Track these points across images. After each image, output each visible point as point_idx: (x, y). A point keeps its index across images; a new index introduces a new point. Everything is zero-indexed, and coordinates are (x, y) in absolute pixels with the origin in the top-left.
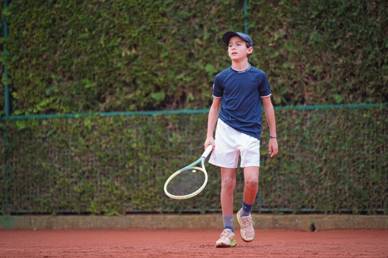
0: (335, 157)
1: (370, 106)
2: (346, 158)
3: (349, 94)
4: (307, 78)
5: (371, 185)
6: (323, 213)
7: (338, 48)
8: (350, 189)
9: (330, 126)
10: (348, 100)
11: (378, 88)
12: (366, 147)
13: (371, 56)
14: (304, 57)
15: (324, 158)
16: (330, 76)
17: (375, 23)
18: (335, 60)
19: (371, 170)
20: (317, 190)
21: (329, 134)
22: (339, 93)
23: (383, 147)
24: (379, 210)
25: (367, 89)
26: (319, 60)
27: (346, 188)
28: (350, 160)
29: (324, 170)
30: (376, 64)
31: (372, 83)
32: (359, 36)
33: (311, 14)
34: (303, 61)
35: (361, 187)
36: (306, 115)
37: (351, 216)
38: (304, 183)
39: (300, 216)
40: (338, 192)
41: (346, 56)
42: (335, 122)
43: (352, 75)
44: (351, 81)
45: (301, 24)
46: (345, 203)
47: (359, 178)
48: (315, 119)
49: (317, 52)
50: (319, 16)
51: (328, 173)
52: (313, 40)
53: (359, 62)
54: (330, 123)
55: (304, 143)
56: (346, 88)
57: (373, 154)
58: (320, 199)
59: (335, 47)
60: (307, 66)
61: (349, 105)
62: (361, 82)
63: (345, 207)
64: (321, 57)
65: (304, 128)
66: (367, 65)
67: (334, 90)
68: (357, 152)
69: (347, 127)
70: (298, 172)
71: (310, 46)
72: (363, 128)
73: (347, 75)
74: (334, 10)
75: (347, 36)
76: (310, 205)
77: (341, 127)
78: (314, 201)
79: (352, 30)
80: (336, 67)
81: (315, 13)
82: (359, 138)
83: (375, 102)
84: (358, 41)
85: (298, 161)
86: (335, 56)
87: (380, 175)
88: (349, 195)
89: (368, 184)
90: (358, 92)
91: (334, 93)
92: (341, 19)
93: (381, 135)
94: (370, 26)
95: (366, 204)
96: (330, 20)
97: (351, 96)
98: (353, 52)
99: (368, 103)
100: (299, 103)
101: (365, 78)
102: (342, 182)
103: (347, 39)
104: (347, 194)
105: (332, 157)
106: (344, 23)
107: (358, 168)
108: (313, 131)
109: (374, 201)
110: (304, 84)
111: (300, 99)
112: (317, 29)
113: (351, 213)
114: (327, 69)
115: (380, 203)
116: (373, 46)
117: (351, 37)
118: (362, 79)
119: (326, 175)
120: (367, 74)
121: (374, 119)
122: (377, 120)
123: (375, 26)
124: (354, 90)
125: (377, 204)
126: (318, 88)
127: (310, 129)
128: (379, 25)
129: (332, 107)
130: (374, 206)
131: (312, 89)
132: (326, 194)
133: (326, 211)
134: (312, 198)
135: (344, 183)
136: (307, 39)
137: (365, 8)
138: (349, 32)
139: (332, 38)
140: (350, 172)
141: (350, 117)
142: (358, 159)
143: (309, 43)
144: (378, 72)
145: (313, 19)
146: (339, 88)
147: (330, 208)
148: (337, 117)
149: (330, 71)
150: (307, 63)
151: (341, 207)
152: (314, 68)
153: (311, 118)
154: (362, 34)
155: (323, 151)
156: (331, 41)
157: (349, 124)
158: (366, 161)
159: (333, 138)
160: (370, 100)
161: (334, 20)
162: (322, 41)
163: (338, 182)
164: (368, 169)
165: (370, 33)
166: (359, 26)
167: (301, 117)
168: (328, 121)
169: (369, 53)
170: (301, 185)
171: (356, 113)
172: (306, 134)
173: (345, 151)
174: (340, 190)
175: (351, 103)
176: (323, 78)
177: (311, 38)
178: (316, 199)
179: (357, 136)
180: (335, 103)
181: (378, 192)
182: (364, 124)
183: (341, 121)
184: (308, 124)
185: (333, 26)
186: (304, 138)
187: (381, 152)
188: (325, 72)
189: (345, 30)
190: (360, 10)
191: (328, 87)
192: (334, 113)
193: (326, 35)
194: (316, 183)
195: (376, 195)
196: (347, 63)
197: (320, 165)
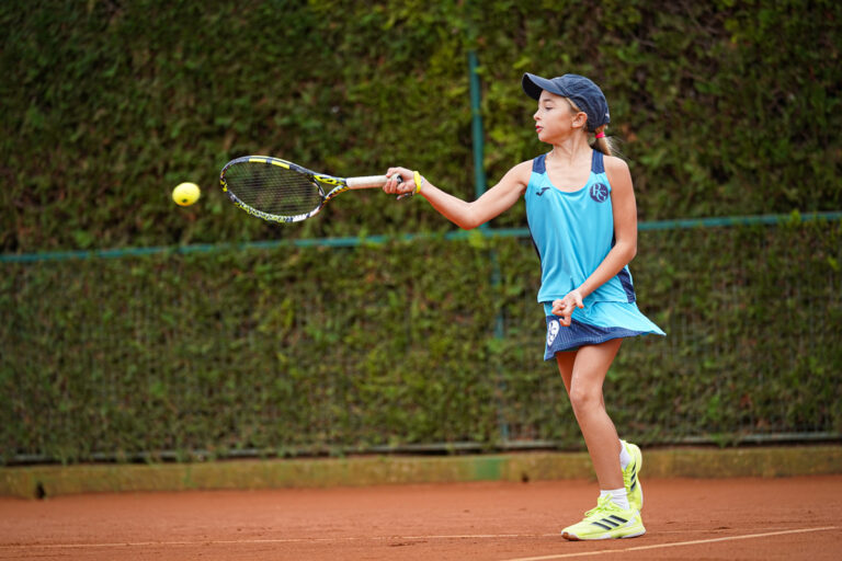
0: (80, 352)
1: (145, 253)
2: (101, 356)
3: (103, 230)
4: (22, 200)
5: (150, 405)
6: (58, 462)
7: (80, 140)
8: (110, 415)
9: (69, 293)
10: (101, 242)
11: (160, 217)
12: (139, 333)
13: (144, 156)
14: (13, 160)
15: (58, 355)
16: (66, 195)
17: (148, 91)
18: (73, 163)
19: (151, 378)
20: (47, 417)
21: (66, 309)
22: (85, 228)
23: (171, 332)
24: (168, 454)
25: (138, 219)
26: (43, 164)
27: (103, 412)
28: (110, 358)
29: (60, 378)
30: (154, 171)
31: (147, 208)
32: (118, 117)
33: (25, 75)
34: (13, 166)
35: (132, 411)
36: (21, 272)
37: (114, 469)
38: (22, 405)
39: (14, 471)
40: (88, 422)
41: (96, 154)
42: (77, 286)
43: (109, 192)
44: (105, 203)
45: (7, 95)
46: (100, 443)
47: (128, 393)
48: (39, 280)
49: (39, 149)
50: (40, 78)
51: (68, 385)
52: (30, 125)
53: (120, 167)
54: (68, 287)
55: (19, 328)
56: (96, 218)
57: (153, 345)
58: (53, 437)
59: (74, 138)
60: (21, 176)
61: (104, 252)
62: (126, 207)
63: (102, 450)
64: (47, 159)
65: (19, 298)
66: (136, 172)
67: (74, 222)
68: (122, 343)
69: (102, 294)
70: (10, 383)
71: (25, 136)
72: (133, 294)
73: (99, 192)
74: (69, 67)
75: (96, 117)
76: (33, 448)
77: (90, 294)
78: (41, 440)
79: (105, 105)
80: (77, 177)
81: (33, 73)
82: (124, 316)
83: (154, 244)
84: (119, 126)
85: (8, 364)
86: (75, 156)
87: (168, 386)
88: (110, 427)
89: (144, 403)
90: (122, 226)
91: (74, 228)
92: (83, 83)
93: (166, 308)
94: (141, 97)
95: (142, 443)
96: (62, 87)
97: (108, 235)
98: (108, 148)
99: (140, 246)
100: (6, 250)
101: (134, 198)
102: (94, 400)
103: (96, 123)
104: (105, 427)
105: (74, 354)
106: (89, 91)
107: (124, 373)
108: (35, 302)
109: (158, 437)
110: (16, 213)
111: (10, 242)
112: (37, 103)
113: (113, 461)
114: (60, 181)
115: (169, 441)
116: (147, 136)
117: (105, 119)
118: (127, 199)
119: (63, 388)
120: (137, 190)
121: (152, 277)
122: (159, 279)
123: (149, 97)
124: (113, 222)
125: (161, 443)
126: (43, 219)
127: (29, 299)
128: (156, 95)
129: (72, 255)
130: (157, 447)
131: (31, 221)
132: (64, 425)
133: (64, 460)
134: (38, 434)
135: (98, 405)
136: (19, 125)
137: (129, 62)
138: (99, 108)
139: (66, 120)
140: (109, 382)
141: (107, 275)
142: (125, 356)
143: (23, 131)
144: (157, 187)
145: (29, 85)
146: (85, 219)
147: (73, 452)
148: (83, 274)
149: (65, 186)
150: (20, 170)
151: (93, 450)
152: (34, 180)
153: (31, 279)
154: (125, 111)
155: (56, 342)
156: (65, 126)
157: (106, 288)
158: (141, 359)
159: (75, 317)
160: (144, 240)
161: (69, 86)
162: (48, 127)
163: (86, 401)
164: (143, 375)
165: (140, 110)
166: (120, 97)
167: (12, 277)
168: (64, 284)
169: (140, 149)
170: (15, 408)
171: (117, 265)
172: (22, 310)
173: (98, 341)
174: (91, 418)
175: (108, 246)
176: (51, 200)
177: (27, 121)
178: (46, 437)
179: (120, 310)
180: (75, 247)
181: (164, 420)
182: (134, 289)
183: (90, 284)
184: (26, 289)
185: (69, 97)
186: (19, 317)
187: (169, 341)
188: (55, 188)
189: (91, 106)
190: (120, 65)
191: (63, 217)
192: (76, 268)
193: (55, 115)
194: (45, 405)
195: (160, 426)
196: (97, 169)
197: (51, 370)
